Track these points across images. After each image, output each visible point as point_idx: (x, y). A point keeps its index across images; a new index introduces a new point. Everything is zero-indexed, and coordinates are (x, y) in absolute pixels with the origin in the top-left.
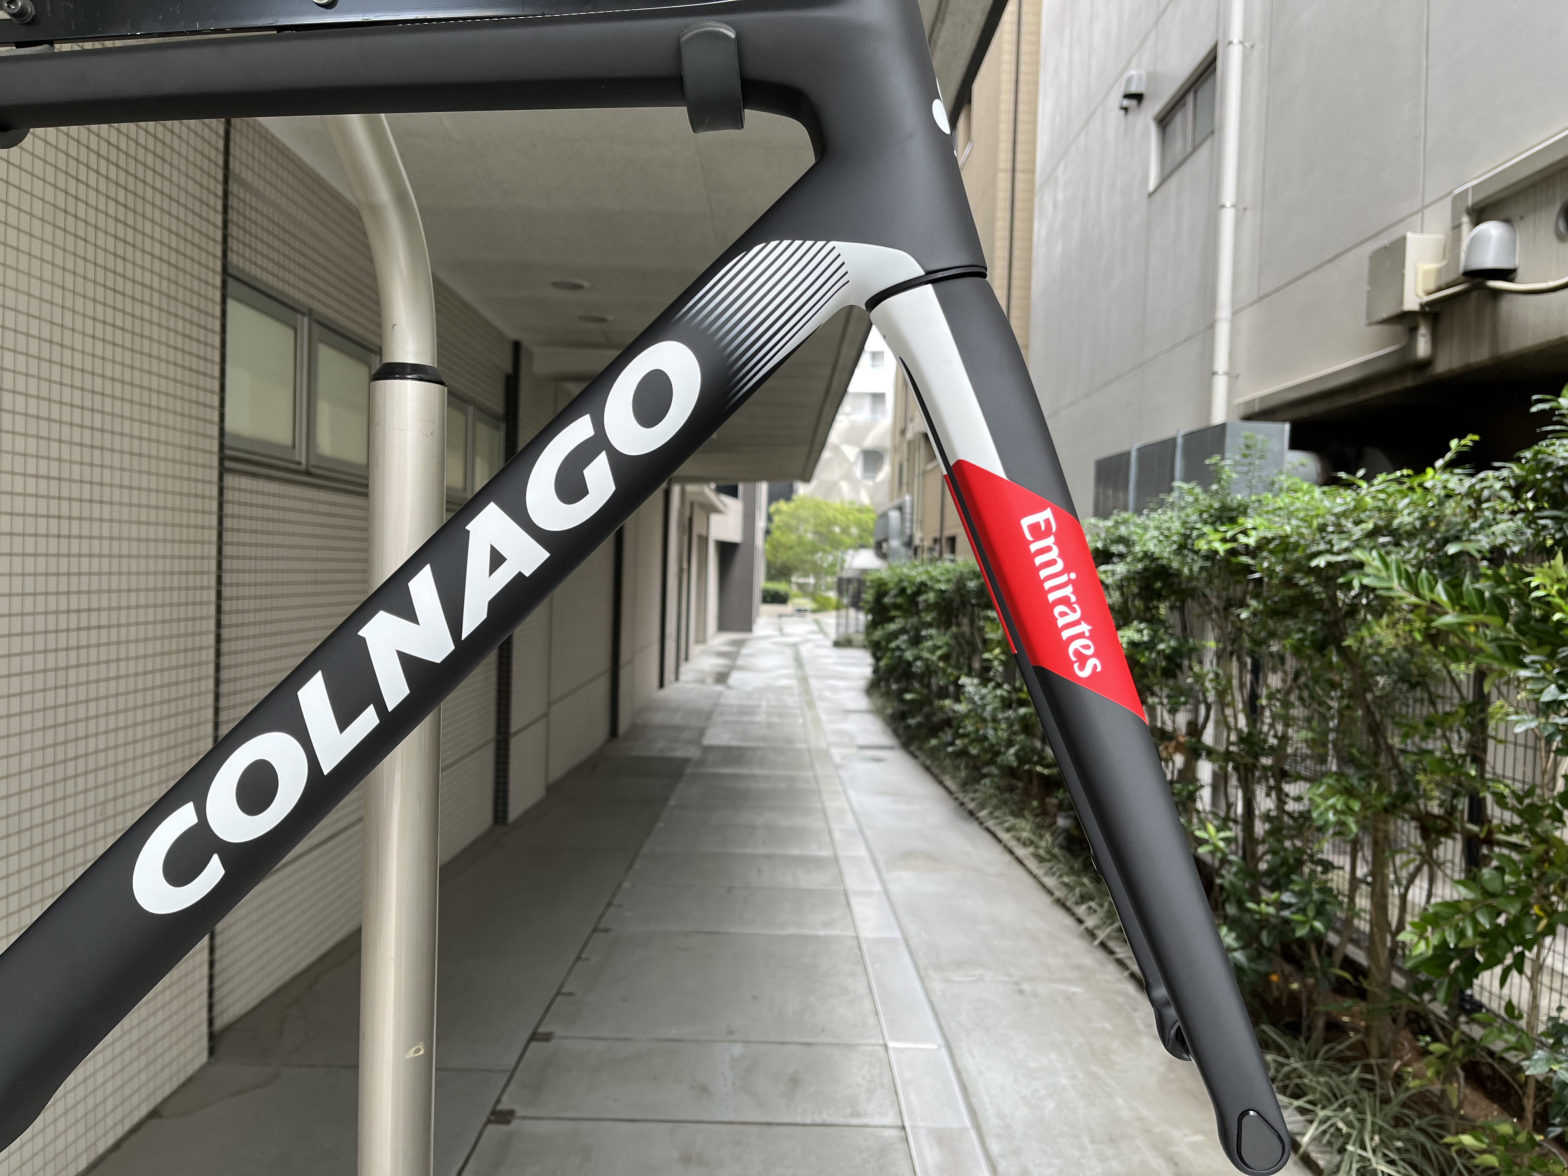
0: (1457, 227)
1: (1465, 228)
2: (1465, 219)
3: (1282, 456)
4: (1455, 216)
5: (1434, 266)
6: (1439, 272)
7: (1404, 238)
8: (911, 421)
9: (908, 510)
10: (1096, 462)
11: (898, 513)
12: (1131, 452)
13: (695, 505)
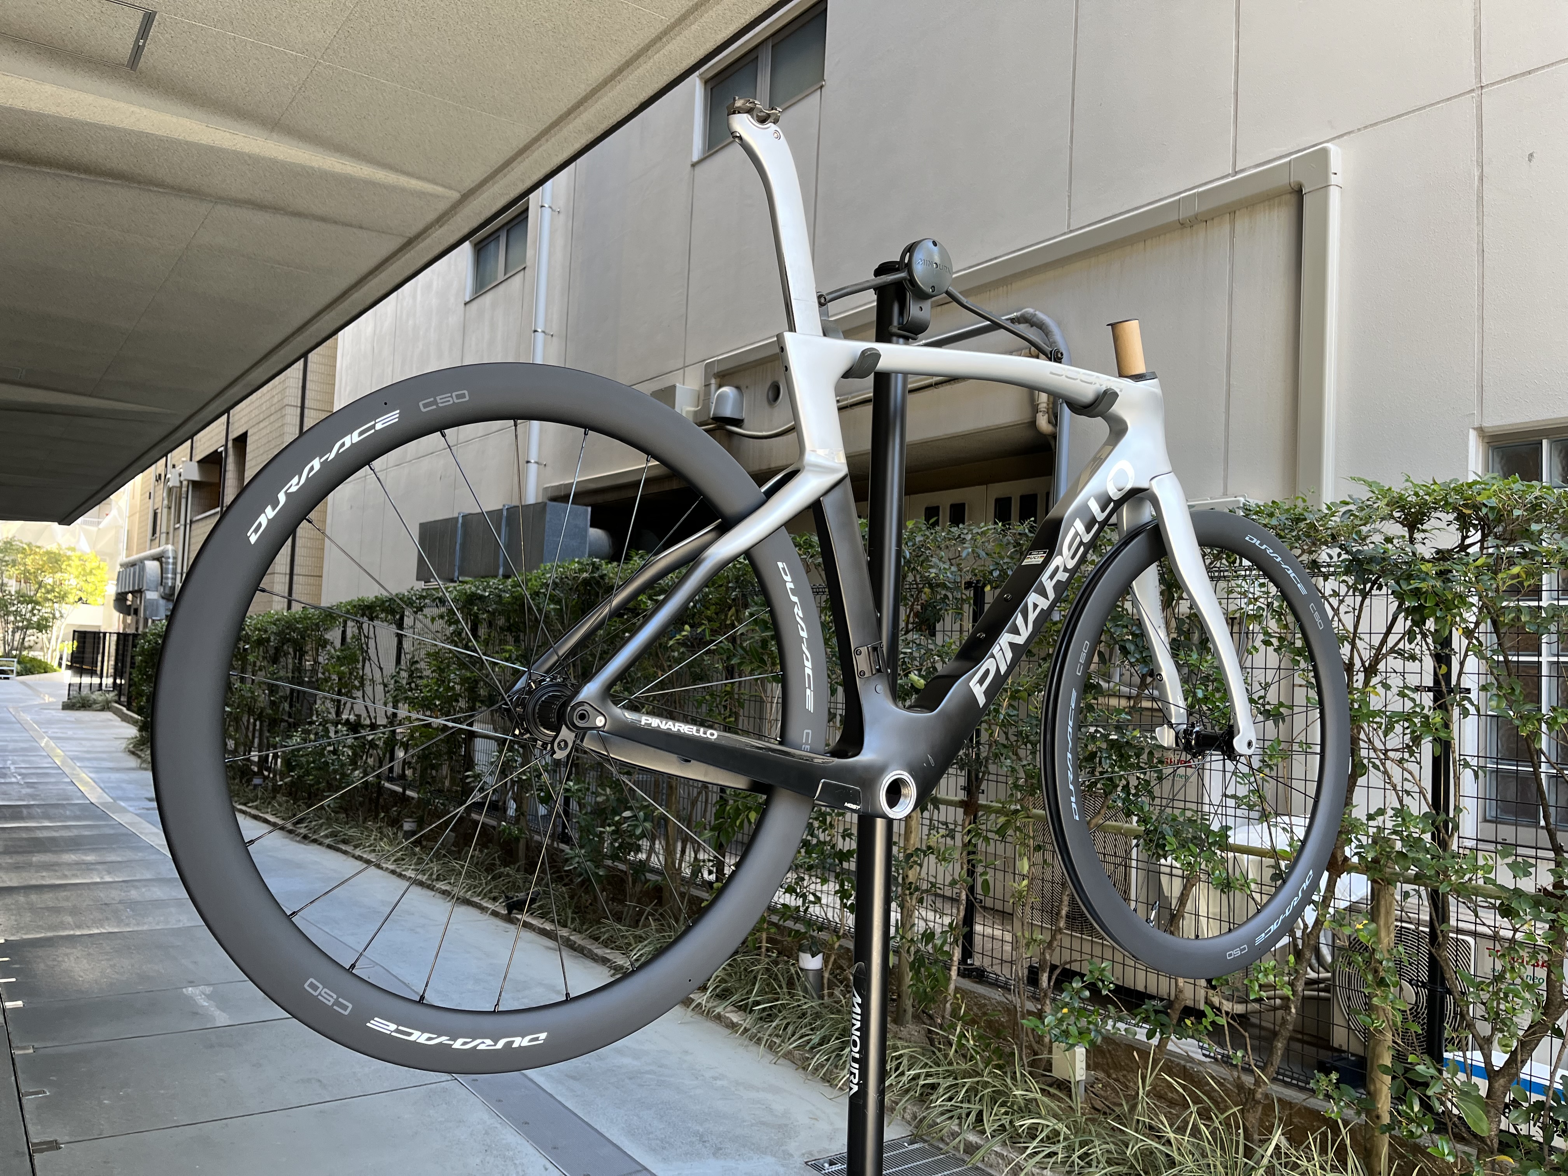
0: (707, 385)
1: (713, 387)
2: (713, 381)
3: (586, 531)
4: (707, 377)
5: (693, 409)
6: (696, 413)
7: (674, 387)
8: (174, 466)
9: (171, 560)
10: (421, 525)
11: (156, 564)
12: (457, 518)
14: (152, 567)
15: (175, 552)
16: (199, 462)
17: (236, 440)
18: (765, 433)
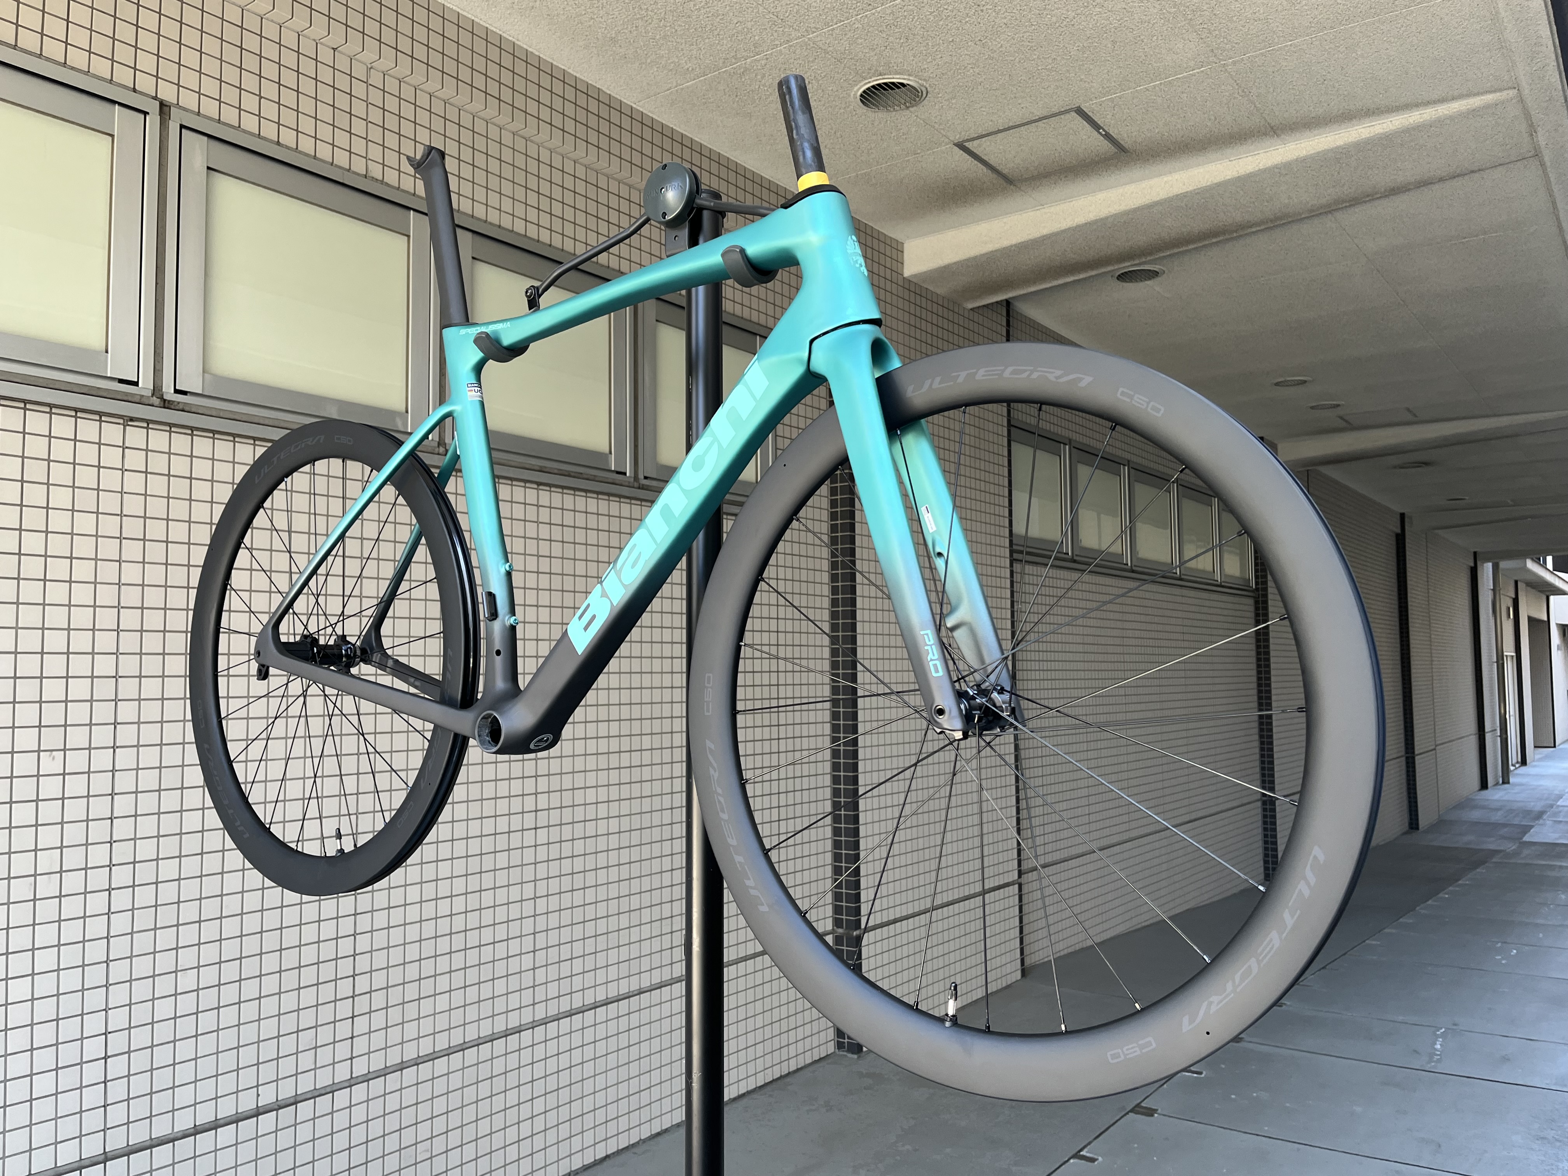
13: (1519, 584)
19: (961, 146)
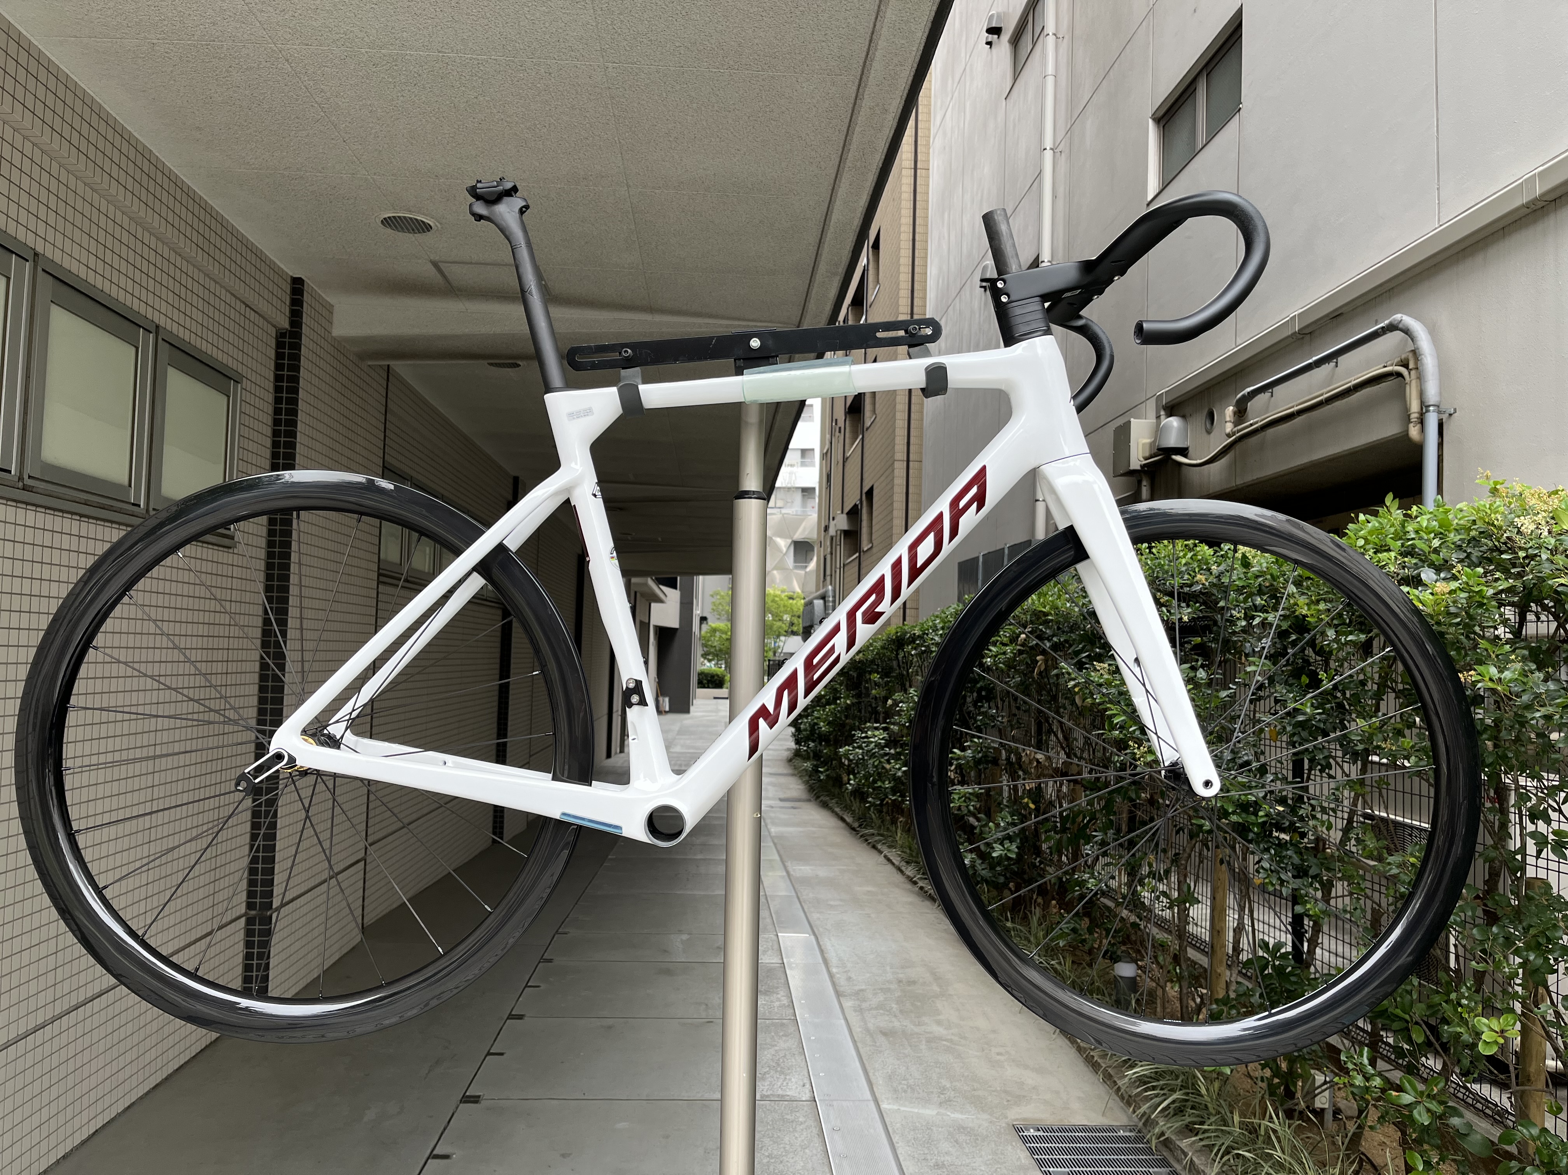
0: (1159, 417)
4: (1158, 410)
5: (1148, 441)
6: (1151, 444)
7: (1130, 422)
8: (833, 519)
9: (831, 599)
10: (959, 563)
11: (821, 602)
12: (978, 558)
13: (638, 595)
14: (819, 603)
15: (834, 591)
16: (848, 514)
17: (867, 493)
18: (1199, 461)
19: (435, 264)
